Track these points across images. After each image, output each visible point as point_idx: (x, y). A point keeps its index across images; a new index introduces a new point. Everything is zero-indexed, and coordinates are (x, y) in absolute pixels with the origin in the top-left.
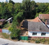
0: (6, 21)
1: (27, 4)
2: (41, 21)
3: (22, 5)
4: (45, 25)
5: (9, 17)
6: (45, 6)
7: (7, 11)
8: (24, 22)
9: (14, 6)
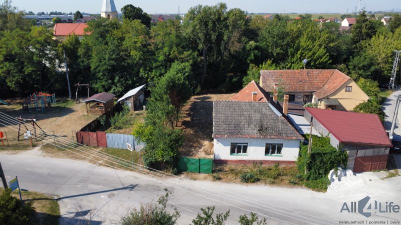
0: (115, 103)
1: (210, 25)
2: (265, 99)
3: (186, 32)
4: (279, 114)
5: (130, 82)
6: (288, 34)
7: (120, 59)
8: (194, 104)
9: (153, 34)
